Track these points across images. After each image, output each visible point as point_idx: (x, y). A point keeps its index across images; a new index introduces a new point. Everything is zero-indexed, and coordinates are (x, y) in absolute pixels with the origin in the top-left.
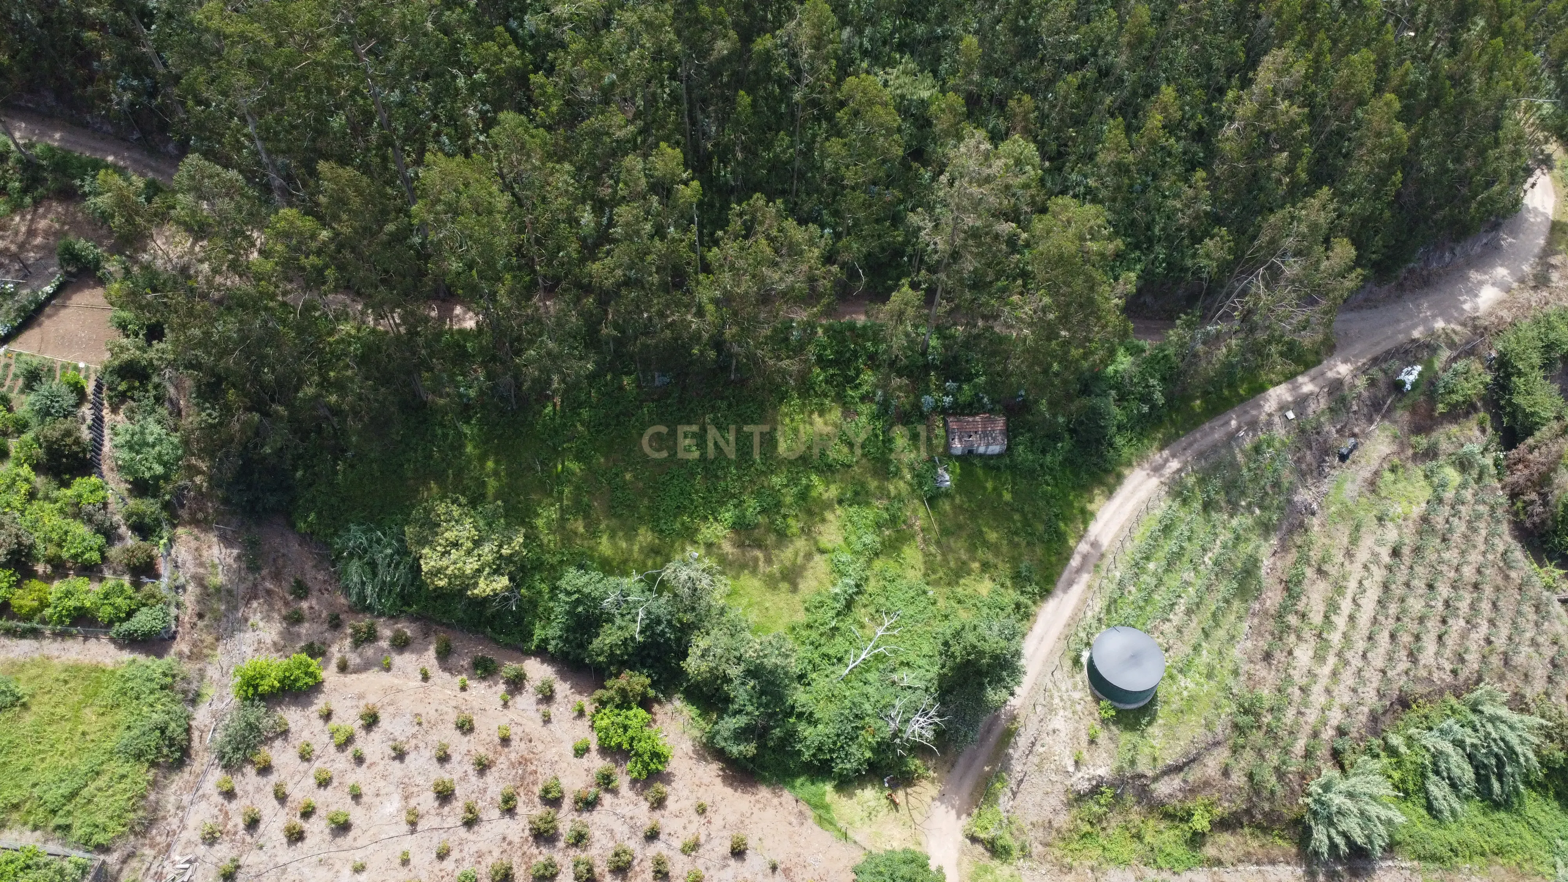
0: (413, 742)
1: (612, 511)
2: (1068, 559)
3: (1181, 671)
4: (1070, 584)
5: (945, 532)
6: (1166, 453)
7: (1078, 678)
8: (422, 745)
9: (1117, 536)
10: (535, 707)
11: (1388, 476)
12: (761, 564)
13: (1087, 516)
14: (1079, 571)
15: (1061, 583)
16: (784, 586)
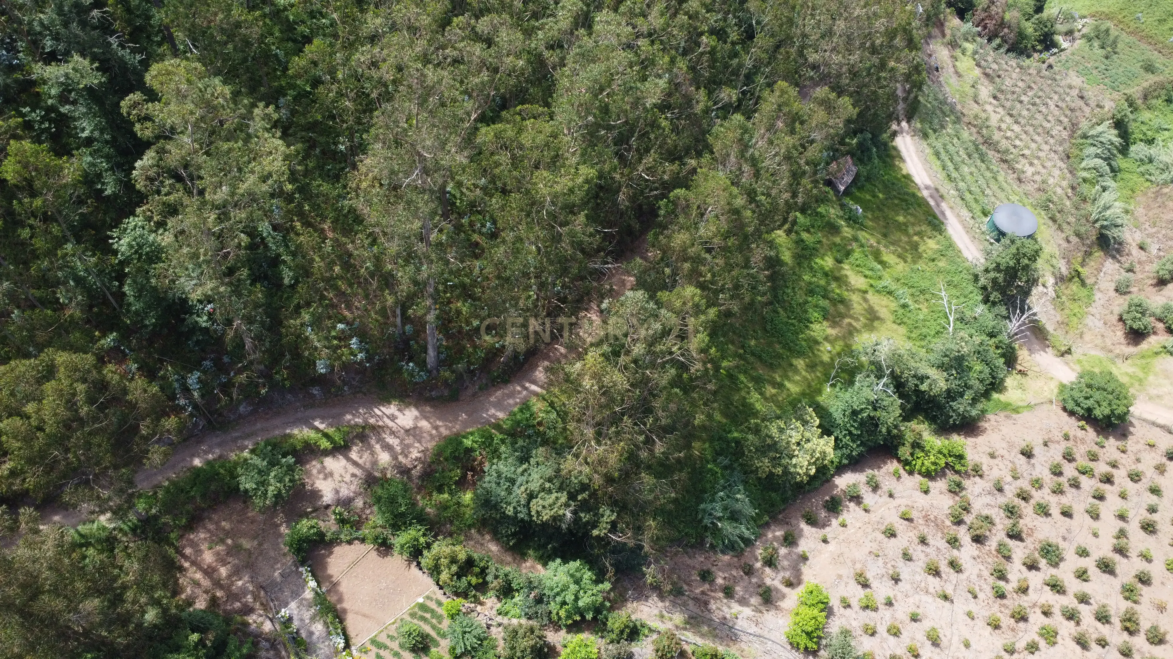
0: (889, 565)
2: (928, 204)
4: (943, 213)
5: (885, 236)
6: (895, 122)
8: (893, 563)
9: (929, 176)
10: (877, 497)
12: (854, 324)
13: (908, 177)
14: (938, 205)
15: (941, 217)
16: (876, 323)
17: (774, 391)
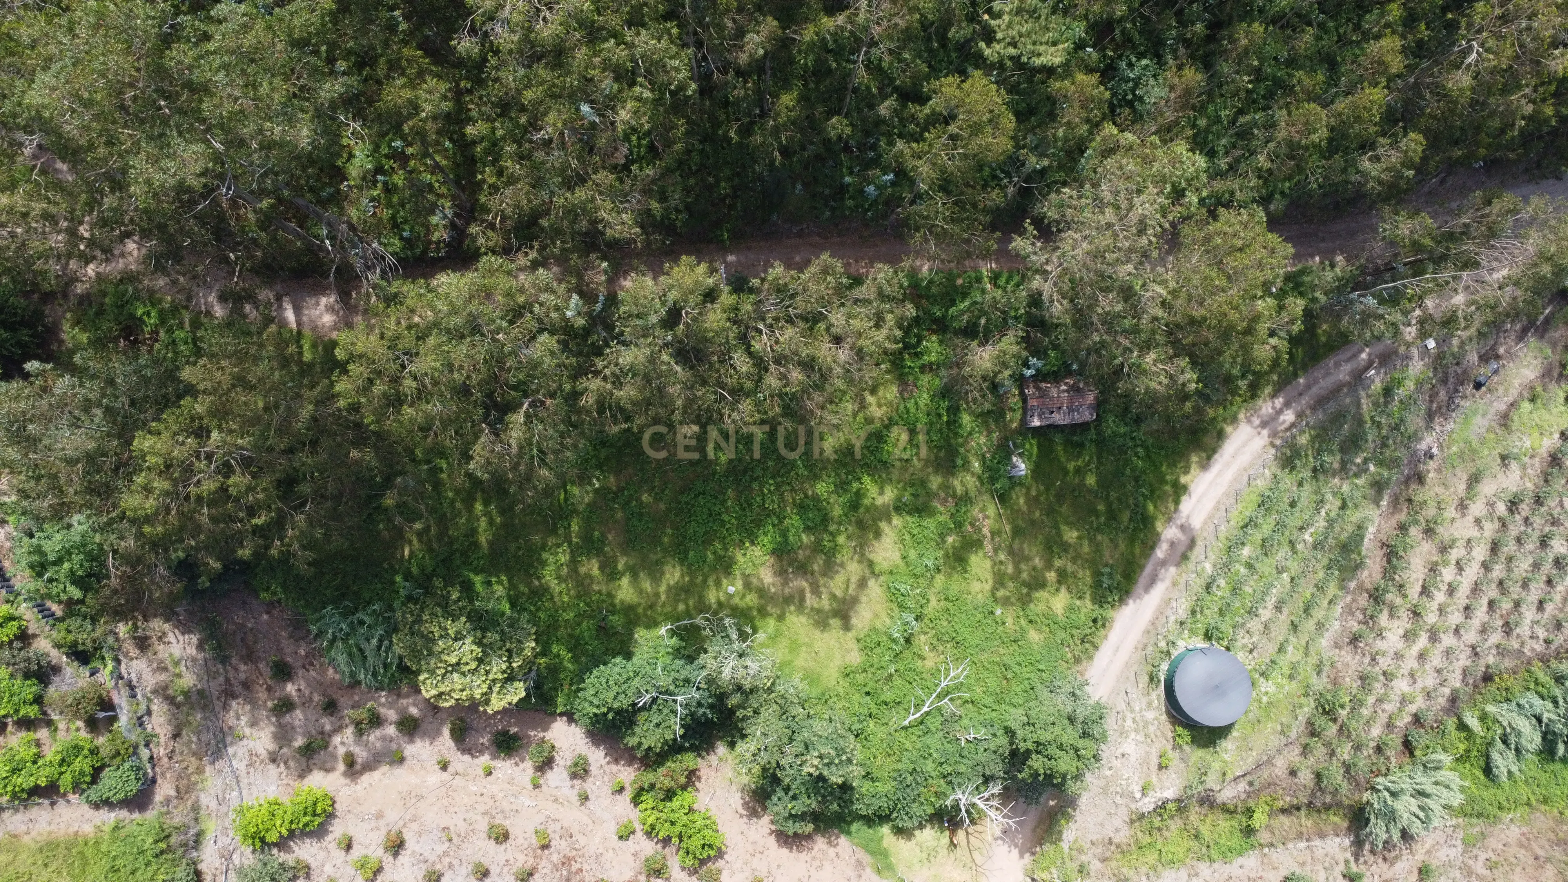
0: (447, 860)
1: (629, 544)
2: (1153, 548)
3: (1262, 674)
4: (1153, 580)
5: (1017, 532)
6: (1279, 402)
7: (1154, 695)
8: (456, 862)
9: (1211, 517)
10: (569, 783)
11: (1526, 406)
12: (808, 595)
13: (1180, 490)
14: (1163, 563)
15: (1143, 579)
16: (835, 622)
17: (596, 571)
